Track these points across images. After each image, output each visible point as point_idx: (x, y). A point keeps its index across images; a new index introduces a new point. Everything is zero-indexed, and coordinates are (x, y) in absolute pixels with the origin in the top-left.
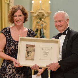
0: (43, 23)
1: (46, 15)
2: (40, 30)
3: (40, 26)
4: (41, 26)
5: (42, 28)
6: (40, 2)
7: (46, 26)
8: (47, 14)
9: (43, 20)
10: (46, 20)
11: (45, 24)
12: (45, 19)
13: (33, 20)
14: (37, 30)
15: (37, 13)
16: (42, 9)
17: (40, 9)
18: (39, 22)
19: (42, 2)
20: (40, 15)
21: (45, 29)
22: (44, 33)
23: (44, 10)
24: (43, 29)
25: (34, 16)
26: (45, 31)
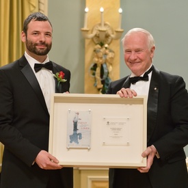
0: (107, 51)
1: (112, 36)
2: (100, 65)
3: (101, 58)
4: (104, 58)
5: (105, 63)
7: (112, 58)
8: (115, 33)
9: (106, 46)
10: (113, 47)
11: (110, 55)
12: (111, 44)
13: (86, 46)
14: (95, 66)
15: (95, 33)
16: (105, 25)
17: (100, 25)
18: (98, 49)
19: (105, 10)
20: (100, 36)
21: (111, 64)
22: (108, 73)
23: (109, 27)
24: (108, 64)
25: (88, 39)
26: (110, 68)
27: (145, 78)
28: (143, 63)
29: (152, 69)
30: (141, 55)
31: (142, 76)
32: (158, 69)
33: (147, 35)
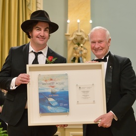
0: (82, 49)
1: (86, 39)
2: (78, 58)
3: (78, 53)
4: (80, 54)
5: (81, 57)
6: (78, 21)
8: (87, 37)
9: (82, 45)
11: (84, 51)
12: (85, 45)
15: (74, 37)
16: (81, 31)
17: (77, 31)
19: (80, 21)
20: (78, 39)
21: (85, 58)
23: (83, 32)
25: (70, 41)
26: (85, 60)
27: (105, 60)
28: (104, 50)
29: (109, 54)
30: (102, 44)
31: (103, 58)
32: (113, 54)
33: (105, 31)
